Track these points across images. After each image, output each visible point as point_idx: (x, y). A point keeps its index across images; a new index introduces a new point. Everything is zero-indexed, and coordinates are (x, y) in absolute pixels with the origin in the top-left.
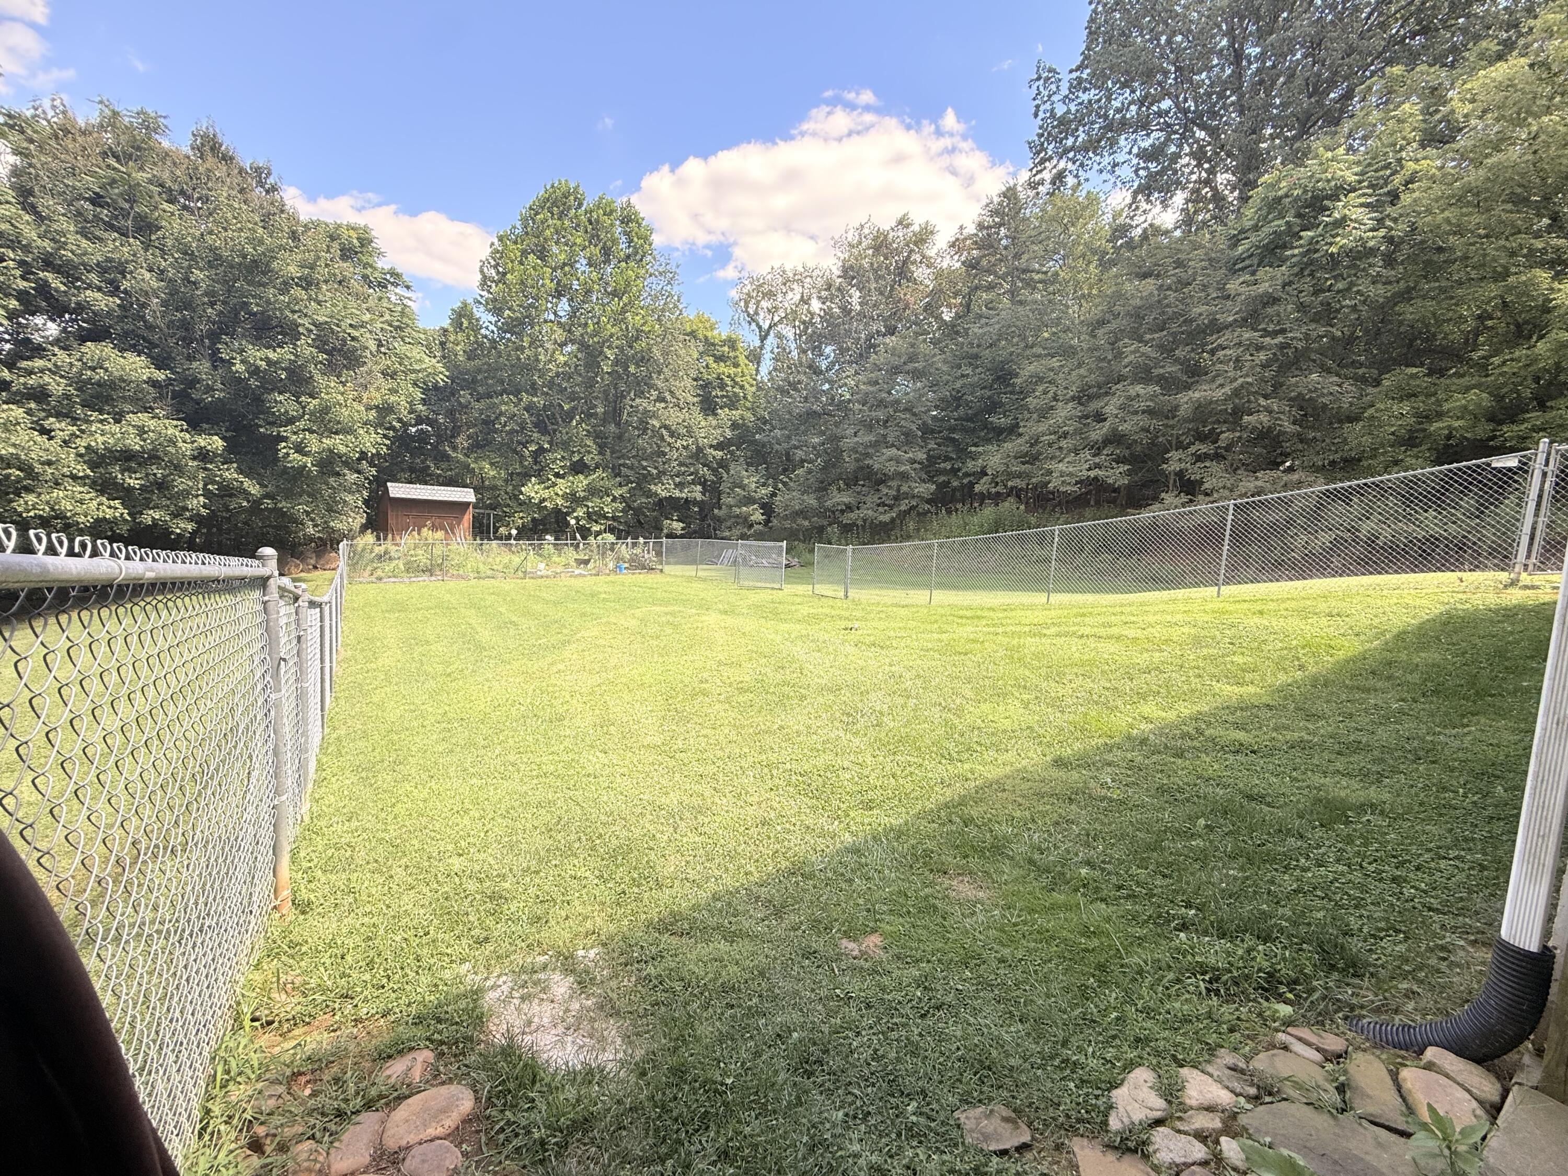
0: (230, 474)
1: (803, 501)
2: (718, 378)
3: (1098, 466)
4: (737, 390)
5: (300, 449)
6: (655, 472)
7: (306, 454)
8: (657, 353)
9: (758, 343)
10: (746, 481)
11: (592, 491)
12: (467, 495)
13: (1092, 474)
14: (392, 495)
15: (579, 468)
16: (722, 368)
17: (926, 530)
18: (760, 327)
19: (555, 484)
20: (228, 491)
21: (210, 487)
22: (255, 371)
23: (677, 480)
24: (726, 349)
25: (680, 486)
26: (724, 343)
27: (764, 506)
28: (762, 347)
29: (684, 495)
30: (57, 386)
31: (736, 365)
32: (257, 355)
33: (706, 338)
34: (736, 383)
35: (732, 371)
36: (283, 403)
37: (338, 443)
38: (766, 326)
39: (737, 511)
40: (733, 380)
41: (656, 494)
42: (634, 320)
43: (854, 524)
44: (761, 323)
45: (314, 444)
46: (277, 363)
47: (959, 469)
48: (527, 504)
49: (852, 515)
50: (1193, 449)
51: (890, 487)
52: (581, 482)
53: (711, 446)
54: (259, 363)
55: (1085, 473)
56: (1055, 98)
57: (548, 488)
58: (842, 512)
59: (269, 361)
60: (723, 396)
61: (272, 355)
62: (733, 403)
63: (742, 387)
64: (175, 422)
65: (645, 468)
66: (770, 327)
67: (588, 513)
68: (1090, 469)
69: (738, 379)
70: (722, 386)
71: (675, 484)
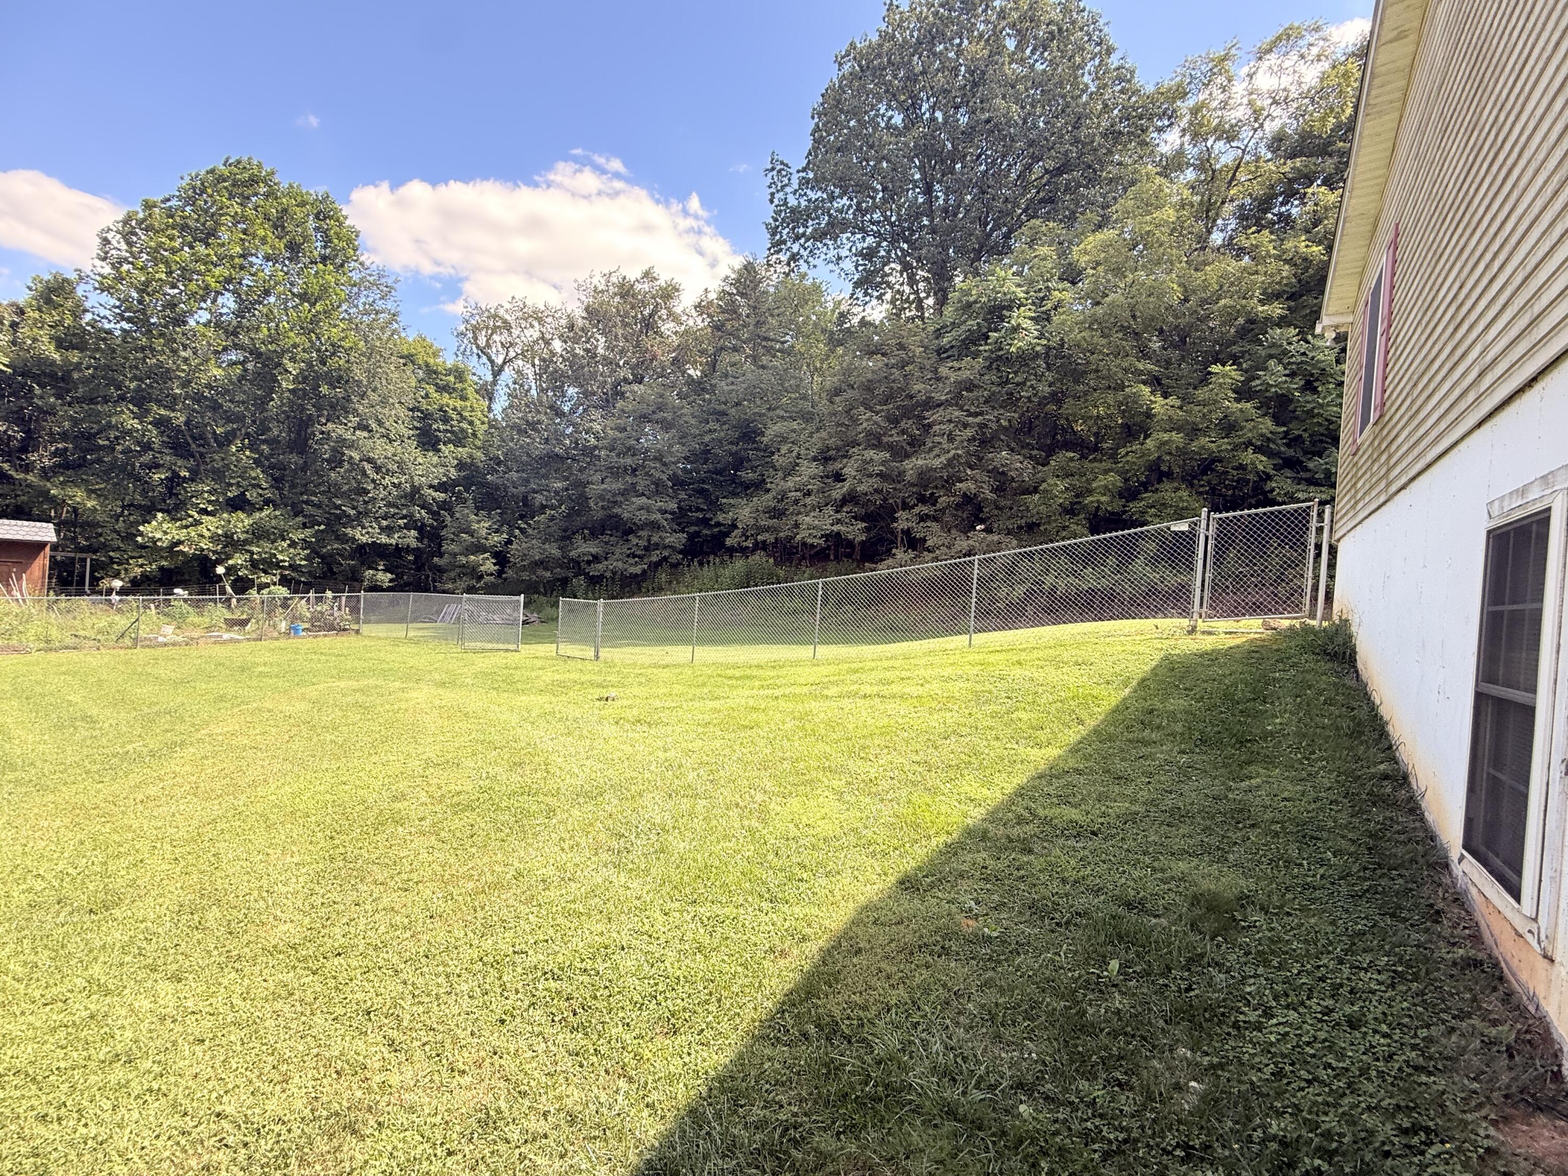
1: (545, 550)
2: (441, 410)
3: (839, 521)
4: (464, 425)
6: (352, 512)
8: (358, 374)
9: (490, 378)
10: (475, 526)
11: (259, 534)
12: (45, 532)
13: (835, 528)
15: (238, 504)
16: (446, 399)
17: (678, 583)
18: (492, 362)
19: (197, 523)
23: (384, 523)
24: (452, 379)
25: (388, 530)
26: (449, 372)
27: (496, 555)
28: (495, 383)
29: (393, 542)
31: (464, 398)
33: (427, 365)
34: (463, 418)
35: (459, 404)
38: (499, 360)
39: (463, 560)
40: (459, 414)
41: (354, 540)
42: (332, 332)
43: (602, 577)
44: (494, 357)
47: (711, 519)
48: (151, 549)
49: (600, 566)
51: (640, 537)
52: (241, 522)
53: (431, 486)
55: (829, 527)
56: (788, 190)
57: (186, 527)
58: (589, 563)
60: (446, 431)
62: (459, 440)
63: (471, 423)
65: (338, 507)
66: (504, 363)
67: (252, 560)
68: (832, 525)
69: (466, 414)
70: (446, 420)
71: (381, 528)
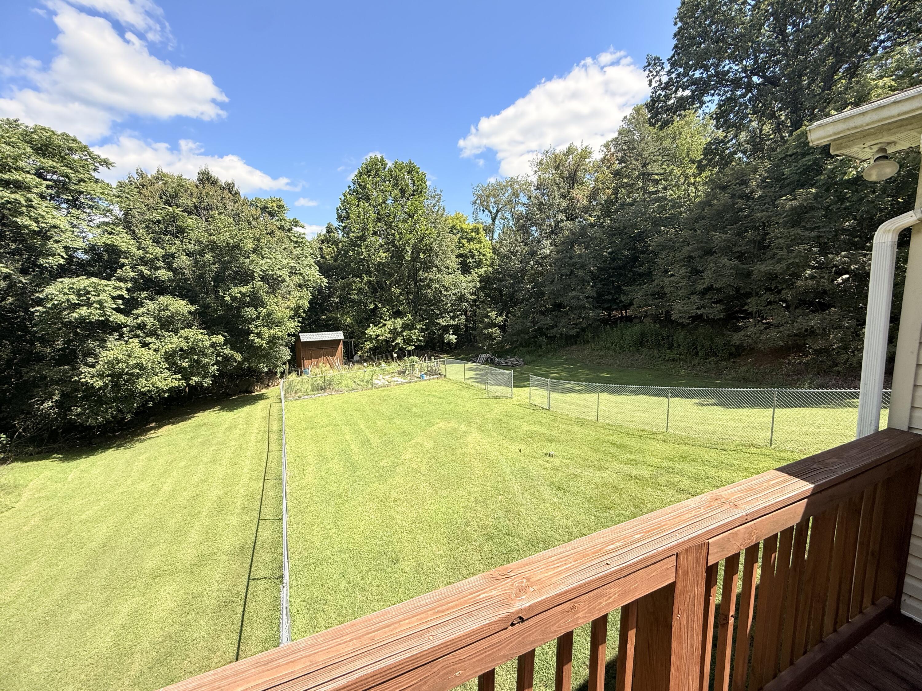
0: (227, 351)
1: (524, 323)
2: (470, 252)
3: (703, 307)
4: (481, 257)
5: (259, 335)
6: (438, 312)
7: (263, 339)
8: (435, 246)
9: (490, 221)
10: (490, 314)
11: (406, 327)
12: (339, 335)
13: (699, 312)
14: (302, 341)
15: (398, 314)
16: (472, 246)
17: (598, 338)
18: (491, 212)
19: (384, 325)
20: (227, 359)
21: (218, 358)
22: (234, 299)
23: (451, 314)
24: (474, 234)
25: (453, 318)
26: (472, 230)
27: (500, 327)
28: (493, 224)
29: (456, 323)
30: (150, 321)
31: (480, 242)
32: (236, 291)
33: (461, 228)
34: (480, 253)
35: (478, 246)
36: (250, 312)
37: (277, 331)
38: (494, 211)
39: (486, 331)
40: (479, 251)
41: (439, 324)
42: (421, 228)
43: (554, 337)
44: (492, 209)
45: (267, 333)
46: (246, 293)
47: (617, 299)
48: (370, 339)
49: (553, 331)
50: (764, 298)
51: (575, 314)
52: (399, 322)
53: (470, 293)
54: (237, 295)
55: (694, 311)
57: (380, 327)
58: (547, 329)
59: (240, 293)
60: (474, 262)
61: (243, 290)
62: (479, 265)
63: (484, 255)
64: (202, 331)
65: (433, 310)
66: (497, 212)
67: (404, 339)
68: (698, 308)
69: (481, 251)
70: (473, 256)
71: (450, 317)
